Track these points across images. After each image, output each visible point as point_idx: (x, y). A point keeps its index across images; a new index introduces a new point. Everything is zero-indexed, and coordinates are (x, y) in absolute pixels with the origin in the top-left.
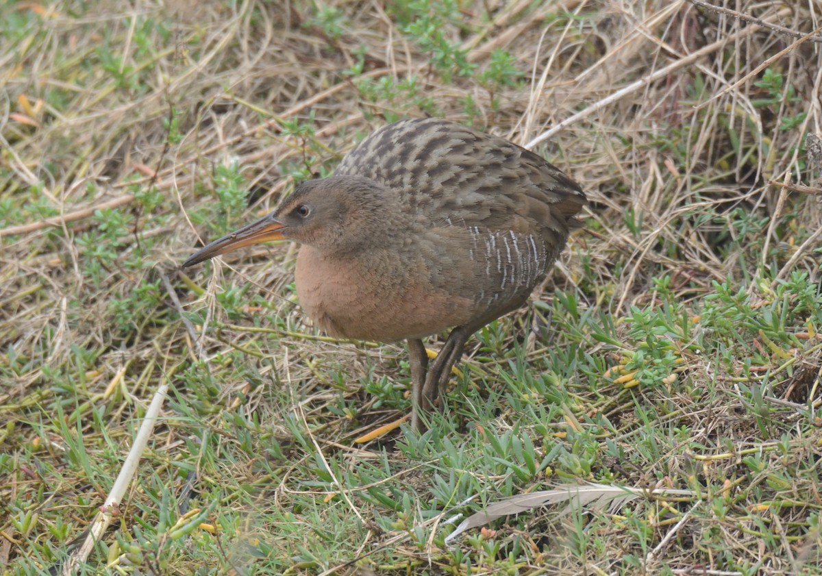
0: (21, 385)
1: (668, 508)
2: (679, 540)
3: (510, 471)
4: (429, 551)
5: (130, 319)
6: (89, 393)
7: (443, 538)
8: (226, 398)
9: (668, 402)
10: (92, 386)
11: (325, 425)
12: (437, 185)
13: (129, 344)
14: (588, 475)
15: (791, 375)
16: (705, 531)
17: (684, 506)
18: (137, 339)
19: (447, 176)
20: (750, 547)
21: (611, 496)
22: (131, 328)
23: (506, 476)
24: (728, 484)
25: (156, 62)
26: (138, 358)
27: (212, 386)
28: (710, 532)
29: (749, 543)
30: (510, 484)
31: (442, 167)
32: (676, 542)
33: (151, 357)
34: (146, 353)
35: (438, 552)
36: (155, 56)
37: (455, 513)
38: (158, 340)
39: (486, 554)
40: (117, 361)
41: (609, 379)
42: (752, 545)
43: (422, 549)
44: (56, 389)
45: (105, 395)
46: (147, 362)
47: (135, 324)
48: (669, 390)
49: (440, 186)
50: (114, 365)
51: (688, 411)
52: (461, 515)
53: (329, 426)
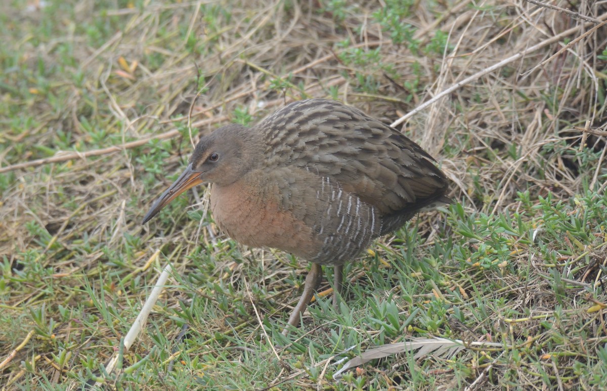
0: (89, 260)
1: (485, 356)
2: (491, 378)
3: (383, 328)
4: (320, 383)
5: (170, 216)
6: (134, 267)
7: (331, 375)
8: (219, 272)
9: (501, 281)
10: (138, 262)
11: (280, 292)
12: (302, 143)
13: (167, 234)
14: (436, 331)
15: (588, 263)
16: (506, 372)
17: (494, 355)
18: (173, 229)
19: (312, 138)
20: (537, 385)
21: (448, 346)
22: (170, 222)
23: (380, 331)
24: (530, 339)
25: (220, 35)
26: (171, 242)
27: (212, 263)
28: (509, 373)
29: (537, 381)
30: (383, 336)
31: (312, 131)
32: (489, 380)
33: (179, 242)
34: (176, 239)
35: (327, 384)
36: (219, 31)
37: (344, 356)
38: (185, 231)
39: (355, 386)
40: (157, 244)
41: (470, 263)
42: (539, 383)
43: (315, 382)
44: (112, 264)
45: (143, 268)
46: (177, 245)
47: (173, 220)
48: (502, 272)
49: (304, 144)
50: (155, 248)
51: (514, 287)
52: (346, 358)
53: (283, 293)
